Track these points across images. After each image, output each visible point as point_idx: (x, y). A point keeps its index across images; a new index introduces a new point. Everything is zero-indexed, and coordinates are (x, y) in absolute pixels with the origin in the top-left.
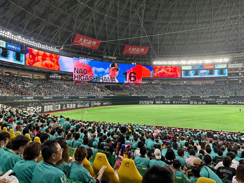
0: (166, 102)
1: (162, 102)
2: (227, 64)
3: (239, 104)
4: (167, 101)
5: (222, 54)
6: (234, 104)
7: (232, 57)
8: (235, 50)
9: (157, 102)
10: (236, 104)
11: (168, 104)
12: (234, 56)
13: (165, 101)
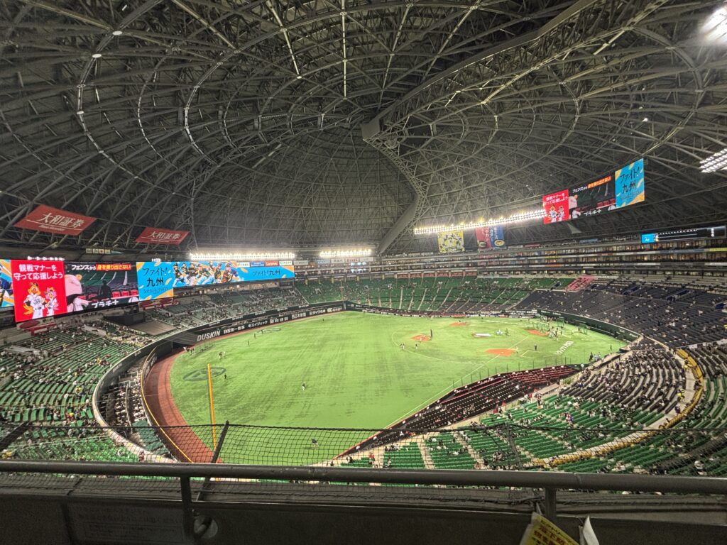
0: (239, 328)
1: (233, 330)
2: (293, 260)
3: (321, 314)
4: (241, 326)
9: (225, 331)
10: (318, 314)
11: (242, 330)
13: (237, 327)
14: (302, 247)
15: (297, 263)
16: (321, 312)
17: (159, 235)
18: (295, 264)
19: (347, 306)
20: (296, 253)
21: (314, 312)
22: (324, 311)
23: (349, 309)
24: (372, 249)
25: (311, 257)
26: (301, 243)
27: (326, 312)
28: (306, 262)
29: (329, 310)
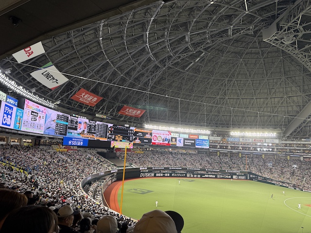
0: (166, 175)
2: (209, 136)
4: (167, 173)
5: (204, 126)
6: (222, 178)
9: (157, 175)
10: (224, 178)
13: (164, 173)
14: (217, 127)
15: (212, 138)
16: (227, 177)
17: (130, 111)
18: (210, 139)
19: (250, 177)
20: (211, 131)
21: (221, 176)
22: (230, 177)
23: (251, 179)
24: (278, 133)
25: (224, 135)
26: (216, 124)
28: (219, 139)
29: (234, 177)
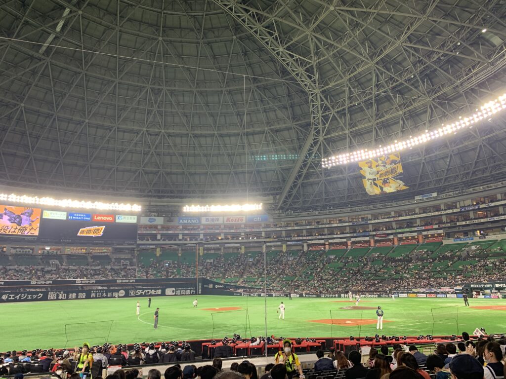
2: (139, 216)
5: (131, 195)
7: (148, 203)
8: (153, 191)
12: (150, 202)
15: (145, 220)
19: (203, 288)
20: (144, 206)
22: (159, 292)
23: (206, 292)
24: (265, 204)
25: (172, 213)
27: (163, 294)
28: (160, 221)
29: (169, 291)
